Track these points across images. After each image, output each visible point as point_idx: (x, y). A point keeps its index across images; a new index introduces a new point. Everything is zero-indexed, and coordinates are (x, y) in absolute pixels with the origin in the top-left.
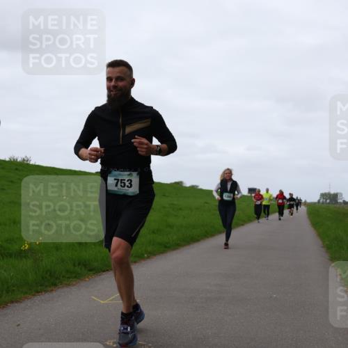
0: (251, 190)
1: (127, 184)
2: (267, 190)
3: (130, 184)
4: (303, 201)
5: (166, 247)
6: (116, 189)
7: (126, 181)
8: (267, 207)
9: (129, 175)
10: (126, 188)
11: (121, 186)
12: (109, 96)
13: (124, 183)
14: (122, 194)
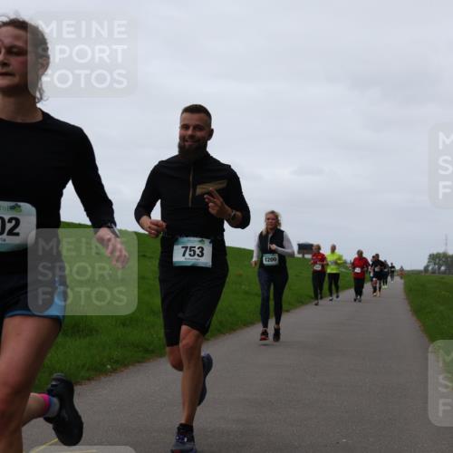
0: (304, 248)
1: (198, 252)
2: (333, 249)
3: (202, 252)
4: (398, 268)
5: (147, 351)
6: (182, 259)
7: (196, 249)
8: (335, 277)
9: (200, 241)
10: (196, 257)
11: (190, 255)
12: (181, 147)
13: (194, 252)
14: (189, 265)
